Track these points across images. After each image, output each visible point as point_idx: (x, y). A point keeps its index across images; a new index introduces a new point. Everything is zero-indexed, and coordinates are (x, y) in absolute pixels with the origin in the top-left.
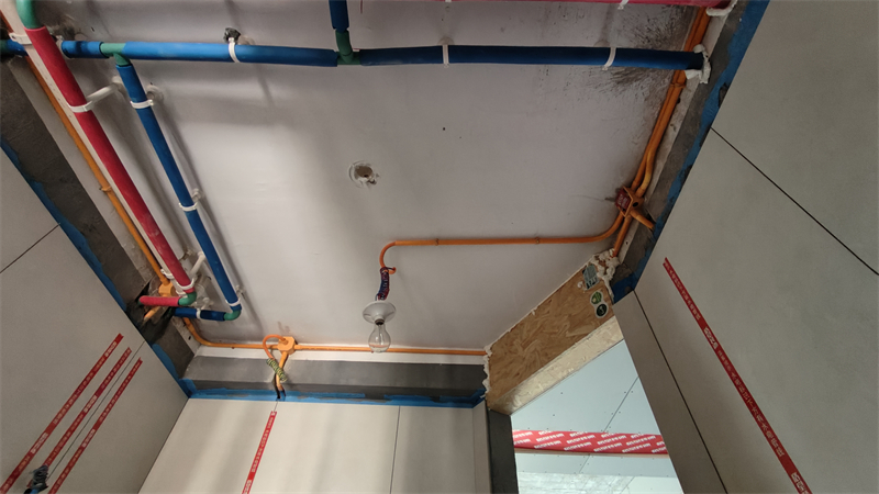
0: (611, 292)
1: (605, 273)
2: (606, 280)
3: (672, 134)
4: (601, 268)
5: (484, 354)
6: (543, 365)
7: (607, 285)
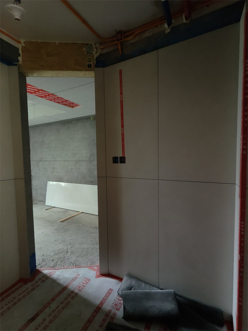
0: (95, 62)
1: (96, 53)
2: (96, 56)
3: (147, 34)
4: (95, 49)
5: (19, 42)
6: (57, 70)
7: (95, 58)
